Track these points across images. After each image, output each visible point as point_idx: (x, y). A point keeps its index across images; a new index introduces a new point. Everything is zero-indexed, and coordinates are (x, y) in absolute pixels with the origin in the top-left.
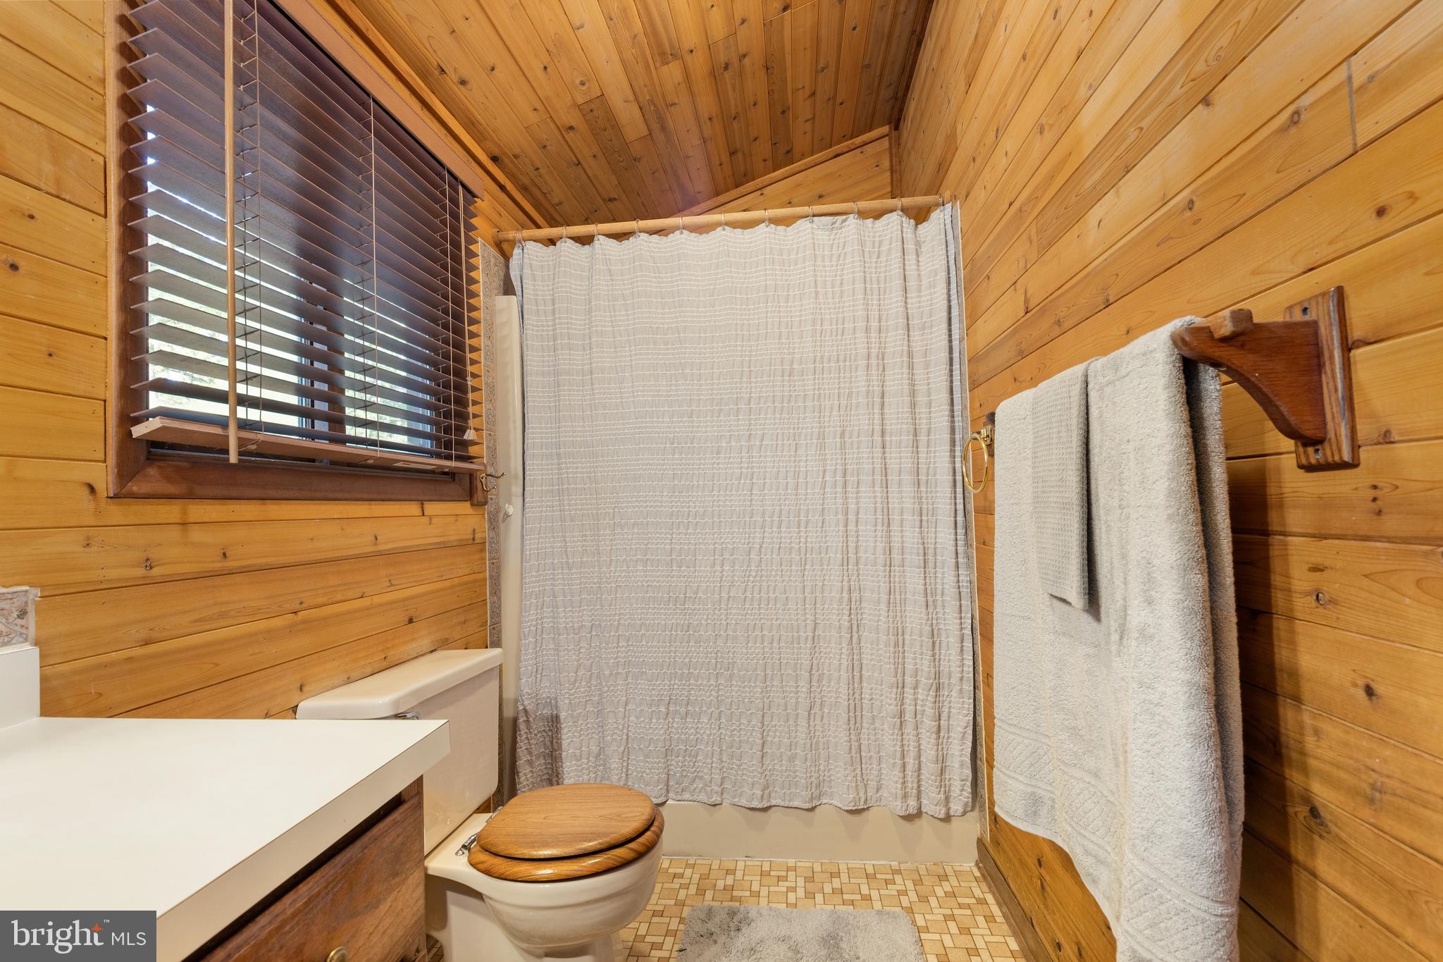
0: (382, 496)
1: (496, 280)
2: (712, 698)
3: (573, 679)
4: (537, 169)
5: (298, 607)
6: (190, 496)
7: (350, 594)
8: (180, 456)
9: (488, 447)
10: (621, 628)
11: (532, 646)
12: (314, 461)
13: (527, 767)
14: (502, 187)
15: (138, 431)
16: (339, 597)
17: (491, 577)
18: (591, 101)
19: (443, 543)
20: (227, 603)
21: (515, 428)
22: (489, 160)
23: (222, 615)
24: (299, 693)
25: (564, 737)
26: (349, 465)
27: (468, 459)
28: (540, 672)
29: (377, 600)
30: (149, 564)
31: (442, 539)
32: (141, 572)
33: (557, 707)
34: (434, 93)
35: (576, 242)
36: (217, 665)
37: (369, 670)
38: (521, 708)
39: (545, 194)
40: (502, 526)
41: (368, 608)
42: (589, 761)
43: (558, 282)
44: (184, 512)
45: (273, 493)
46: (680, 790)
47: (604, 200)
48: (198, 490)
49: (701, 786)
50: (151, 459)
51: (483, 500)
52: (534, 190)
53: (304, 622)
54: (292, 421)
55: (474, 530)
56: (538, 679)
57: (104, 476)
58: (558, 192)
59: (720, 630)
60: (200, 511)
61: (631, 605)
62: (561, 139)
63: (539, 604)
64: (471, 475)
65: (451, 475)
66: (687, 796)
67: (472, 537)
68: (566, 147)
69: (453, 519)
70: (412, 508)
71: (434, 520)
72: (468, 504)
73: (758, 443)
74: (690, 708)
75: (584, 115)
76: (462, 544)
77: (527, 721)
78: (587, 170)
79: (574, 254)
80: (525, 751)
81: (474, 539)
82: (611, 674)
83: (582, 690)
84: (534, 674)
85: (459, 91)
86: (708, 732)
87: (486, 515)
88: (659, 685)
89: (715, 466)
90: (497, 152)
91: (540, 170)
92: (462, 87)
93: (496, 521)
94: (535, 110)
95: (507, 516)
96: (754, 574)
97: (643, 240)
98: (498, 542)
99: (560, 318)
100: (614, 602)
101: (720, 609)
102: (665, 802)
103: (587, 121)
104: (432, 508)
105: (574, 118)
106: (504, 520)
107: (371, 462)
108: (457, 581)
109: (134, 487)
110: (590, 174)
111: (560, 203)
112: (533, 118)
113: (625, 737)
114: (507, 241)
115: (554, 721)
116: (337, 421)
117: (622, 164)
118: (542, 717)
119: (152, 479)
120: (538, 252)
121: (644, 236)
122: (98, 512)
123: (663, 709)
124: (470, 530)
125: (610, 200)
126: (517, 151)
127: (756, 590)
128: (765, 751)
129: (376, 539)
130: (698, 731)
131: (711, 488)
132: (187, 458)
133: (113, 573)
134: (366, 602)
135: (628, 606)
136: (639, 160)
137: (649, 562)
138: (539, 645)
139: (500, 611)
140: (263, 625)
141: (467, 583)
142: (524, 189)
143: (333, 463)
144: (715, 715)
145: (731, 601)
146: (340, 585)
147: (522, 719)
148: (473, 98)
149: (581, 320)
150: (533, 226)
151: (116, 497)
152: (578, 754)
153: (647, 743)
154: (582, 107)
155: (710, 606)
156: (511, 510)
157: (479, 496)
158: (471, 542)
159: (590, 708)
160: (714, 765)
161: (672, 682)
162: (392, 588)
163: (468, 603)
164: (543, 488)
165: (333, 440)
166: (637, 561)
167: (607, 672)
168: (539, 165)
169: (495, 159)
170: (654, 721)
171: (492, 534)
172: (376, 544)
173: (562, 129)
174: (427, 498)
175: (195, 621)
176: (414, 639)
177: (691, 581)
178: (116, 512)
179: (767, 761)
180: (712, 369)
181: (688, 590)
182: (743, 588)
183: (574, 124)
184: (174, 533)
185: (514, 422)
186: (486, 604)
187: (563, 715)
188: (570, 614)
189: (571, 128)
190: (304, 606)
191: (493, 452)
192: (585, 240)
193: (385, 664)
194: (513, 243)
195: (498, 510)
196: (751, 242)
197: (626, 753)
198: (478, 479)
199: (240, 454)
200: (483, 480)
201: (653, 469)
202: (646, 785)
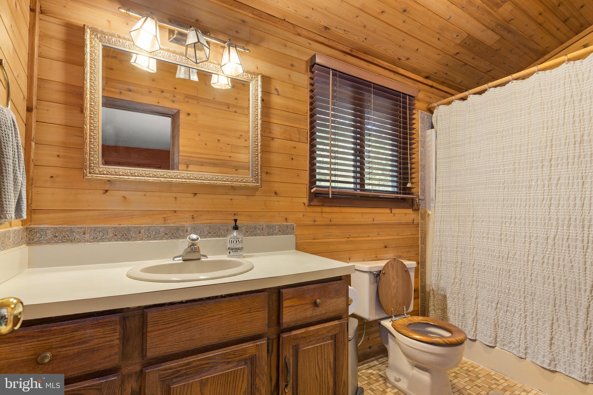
0: (376, 206)
1: (427, 124)
2: (521, 307)
3: (452, 282)
4: (446, 74)
5: (349, 237)
6: (323, 206)
7: (365, 235)
8: (321, 196)
9: (421, 189)
10: (475, 265)
11: (436, 266)
12: (356, 196)
13: (433, 311)
14: (432, 87)
15: (312, 190)
16: (361, 236)
17: (421, 237)
18: (464, 40)
19: (400, 223)
20: (331, 233)
21: (432, 181)
22: (424, 79)
23: (330, 235)
24: (349, 260)
25: (448, 304)
26: (366, 197)
27: (412, 194)
28: (439, 276)
29: (373, 238)
30: (315, 221)
31: (399, 222)
32: (313, 223)
33: (446, 292)
34: (398, 67)
35: (460, 100)
36: (329, 248)
37: (370, 259)
38: (431, 288)
39: (453, 81)
40: (427, 218)
41: (370, 240)
42: (459, 317)
43: (451, 120)
44: (322, 210)
45: (343, 205)
46: (502, 344)
47: (485, 73)
48: (325, 204)
49: (514, 346)
50: (315, 197)
51: (417, 208)
52: (448, 82)
53: (351, 241)
54: (352, 186)
55: (413, 219)
56: (439, 279)
57: (306, 201)
58: (459, 78)
59: (527, 275)
60: (326, 209)
61: (480, 256)
62: (454, 59)
63: (440, 250)
64: (412, 199)
65: (404, 199)
66: (506, 348)
67: (412, 221)
68: (457, 61)
69: (404, 215)
70: (388, 211)
71: (396, 215)
72: (411, 210)
73: (555, 182)
74: (509, 308)
75: (462, 46)
76: (407, 224)
77: (433, 294)
78: (471, 65)
79: (459, 106)
80: (432, 305)
81: (413, 223)
82: (469, 284)
83: (456, 287)
84: (437, 277)
85: (407, 62)
86: (518, 322)
87: (419, 214)
88: (492, 294)
89: (528, 194)
90: (427, 75)
91: (448, 74)
92: (408, 61)
93: (425, 216)
94: (439, 54)
95: (429, 215)
96: (550, 250)
97: (491, 91)
98: (425, 224)
99: (451, 134)
100: (472, 254)
101: (528, 265)
102: (495, 347)
103: (464, 48)
104: (395, 211)
105: (459, 49)
106: (428, 216)
107: (370, 196)
108: (405, 237)
109: (312, 204)
110: (473, 65)
111: (462, 82)
112: (439, 58)
113: (475, 312)
114: (432, 107)
115: (445, 297)
116: (362, 184)
117: (490, 55)
118: (440, 294)
119: (315, 202)
120: (443, 109)
121: (492, 89)
122: (305, 209)
123: (494, 305)
124: (412, 219)
125: (488, 71)
126: (435, 71)
127: (551, 259)
128: (553, 342)
129: (374, 219)
130: (513, 320)
131: (524, 206)
132: (323, 197)
133: (308, 223)
134: (369, 238)
135: (478, 256)
136: (499, 50)
137: (489, 238)
138: (439, 266)
139: (425, 250)
140: (340, 240)
141: (409, 238)
142: (443, 83)
143: (361, 197)
144: (523, 315)
145: (535, 262)
146: (361, 232)
147: (431, 293)
148: (412, 63)
149: (461, 133)
150: (450, 95)
151: (308, 206)
152: (454, 313)
153: (485, 318)
154: (460, 44)
155: (522, 263)
156: (430, 213)
157: (415, 207)
158: (412, 223)
159: (460, 296)
160: (521, 339)
161: (500, 294)
162: (379, 235)
163: (410, 245)
164: (443, 204)
165: (361, 190)
166: (484, 237)
167: (468, 283)
168: (446, 72)
169: (427, 78)
170: (489, 309)
171: (422, 221)
172: (373, 221)
173: (453, 56)
174: (392, 207)
175: (324, 236)
176: (387, 253)
177: (511, 250)
178: (309, 209)
179: (554, 348)
180: (528, 146)
181: (510, 254)
182: (543, 256)
183: (458, 51)
184: (319, 214)
185: (432, 178)
186: (419, 247)
187: (448, 295)
188: (452, 256)
189: (458, 53)
190: (351, 236)
191: (424, 190)
192: (464, 99)
193: (376, 259)
194: (434, 108)
195: (425, 212)
196: (556, 76)
197: (475, 319)
198: (415, 201)
199: (332, 194)
200: (417, 201)
201: (493, 196)
202: (484, 336)
